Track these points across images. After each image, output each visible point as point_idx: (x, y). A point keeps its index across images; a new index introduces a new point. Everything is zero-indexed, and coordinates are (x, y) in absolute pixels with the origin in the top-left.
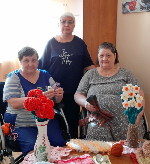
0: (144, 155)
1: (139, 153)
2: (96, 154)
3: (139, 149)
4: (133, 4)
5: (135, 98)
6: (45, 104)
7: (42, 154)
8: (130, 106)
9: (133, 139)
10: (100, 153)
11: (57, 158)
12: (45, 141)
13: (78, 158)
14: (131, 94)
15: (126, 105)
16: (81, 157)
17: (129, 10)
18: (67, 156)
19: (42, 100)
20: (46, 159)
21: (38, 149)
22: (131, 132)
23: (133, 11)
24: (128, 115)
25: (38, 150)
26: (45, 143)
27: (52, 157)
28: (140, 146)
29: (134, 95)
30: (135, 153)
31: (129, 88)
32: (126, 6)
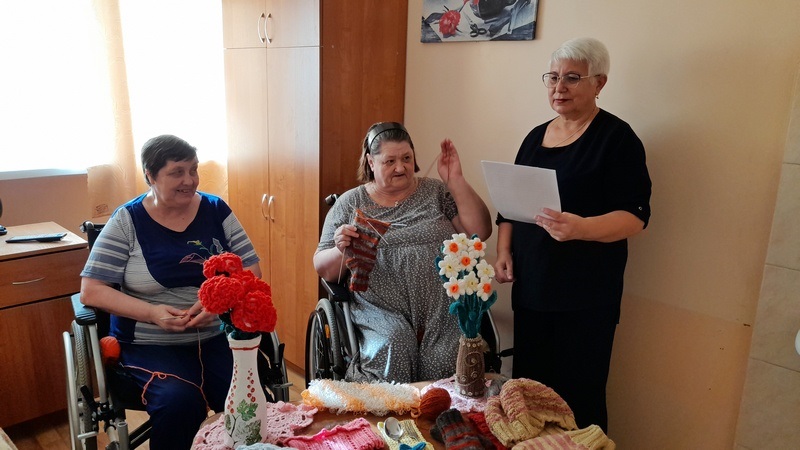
0: (506, 415)
1: (495, 411)
2: (383, 418)
3: (491, 400)
4: (452, 19)
5: (475, 270)
6: (256, 293)
7: (248, 423)
8: (463, 293)
9: (473, 374)
10: (392, 413)
11: (283, 432)
12: (253, 390)
13: (340, 431)
14: (466, 261)
15: (454, 289)
16: (348, 425)
17: (441, 35)
18: (308, 426)
19: (244, 283)
20: (255, 437)
21: (235, 410)
22: (466, 359)
23: (451, 39)
24: (459, 313)
25: (236, 414)
26: (253, 395)
27: (270, 430)
28: (491, 392)
29: (473, 262)
30: (479, 409)
31: (459, 245)
32: (431, 24)
